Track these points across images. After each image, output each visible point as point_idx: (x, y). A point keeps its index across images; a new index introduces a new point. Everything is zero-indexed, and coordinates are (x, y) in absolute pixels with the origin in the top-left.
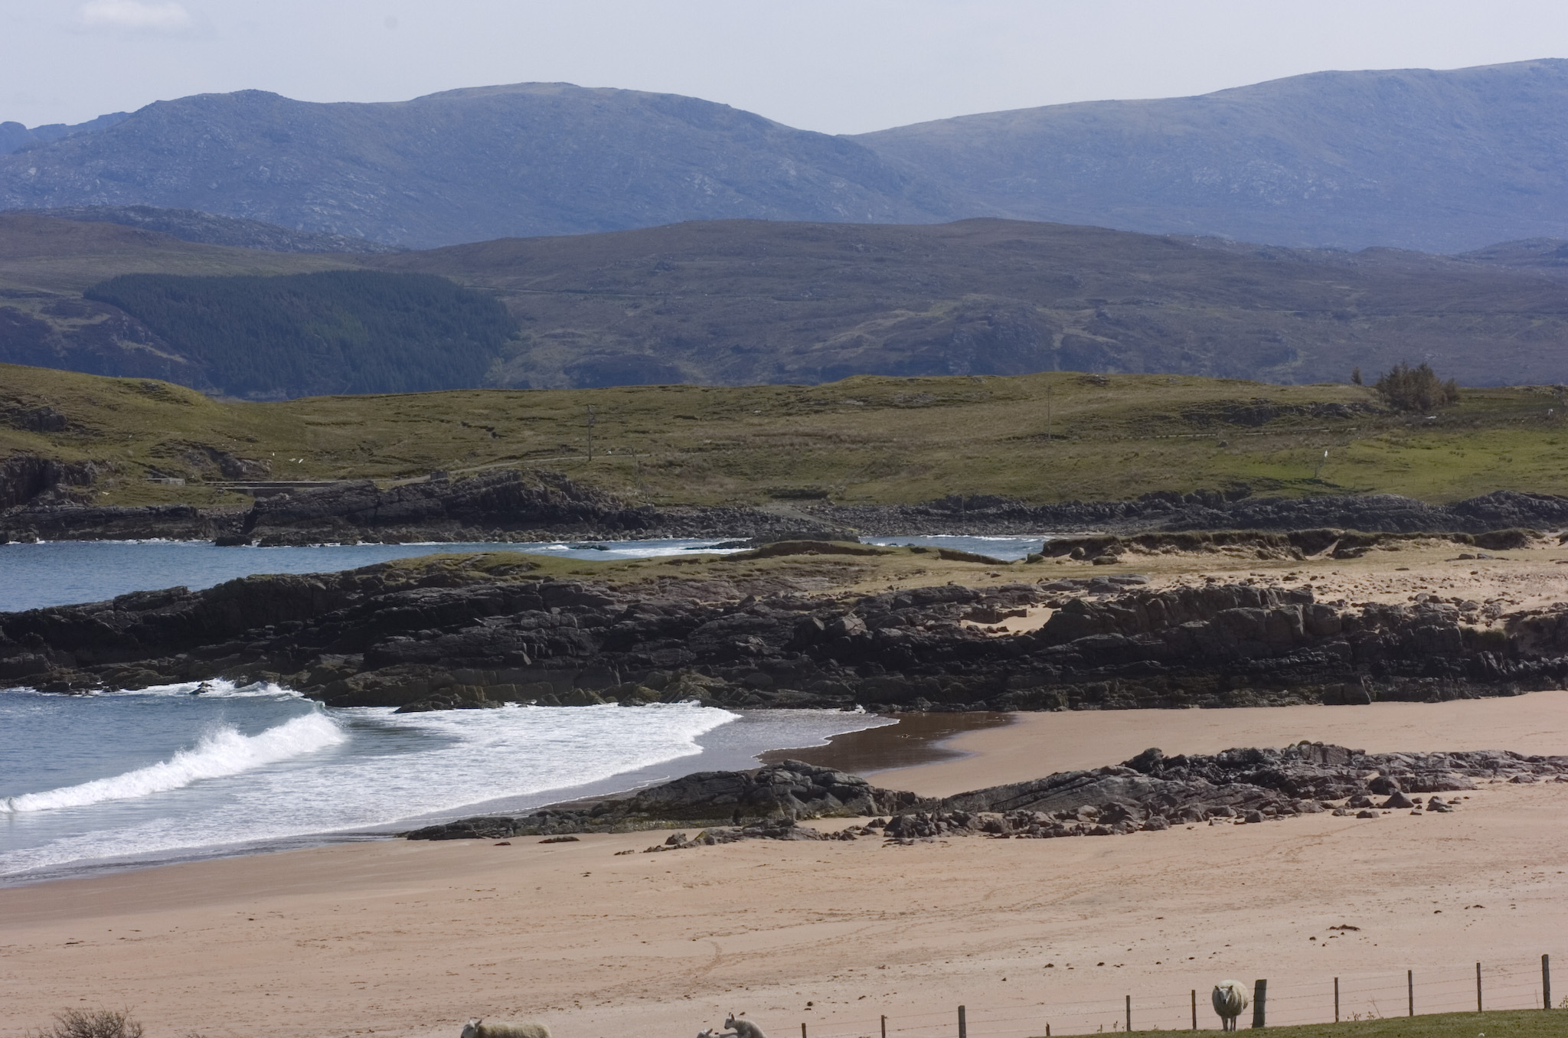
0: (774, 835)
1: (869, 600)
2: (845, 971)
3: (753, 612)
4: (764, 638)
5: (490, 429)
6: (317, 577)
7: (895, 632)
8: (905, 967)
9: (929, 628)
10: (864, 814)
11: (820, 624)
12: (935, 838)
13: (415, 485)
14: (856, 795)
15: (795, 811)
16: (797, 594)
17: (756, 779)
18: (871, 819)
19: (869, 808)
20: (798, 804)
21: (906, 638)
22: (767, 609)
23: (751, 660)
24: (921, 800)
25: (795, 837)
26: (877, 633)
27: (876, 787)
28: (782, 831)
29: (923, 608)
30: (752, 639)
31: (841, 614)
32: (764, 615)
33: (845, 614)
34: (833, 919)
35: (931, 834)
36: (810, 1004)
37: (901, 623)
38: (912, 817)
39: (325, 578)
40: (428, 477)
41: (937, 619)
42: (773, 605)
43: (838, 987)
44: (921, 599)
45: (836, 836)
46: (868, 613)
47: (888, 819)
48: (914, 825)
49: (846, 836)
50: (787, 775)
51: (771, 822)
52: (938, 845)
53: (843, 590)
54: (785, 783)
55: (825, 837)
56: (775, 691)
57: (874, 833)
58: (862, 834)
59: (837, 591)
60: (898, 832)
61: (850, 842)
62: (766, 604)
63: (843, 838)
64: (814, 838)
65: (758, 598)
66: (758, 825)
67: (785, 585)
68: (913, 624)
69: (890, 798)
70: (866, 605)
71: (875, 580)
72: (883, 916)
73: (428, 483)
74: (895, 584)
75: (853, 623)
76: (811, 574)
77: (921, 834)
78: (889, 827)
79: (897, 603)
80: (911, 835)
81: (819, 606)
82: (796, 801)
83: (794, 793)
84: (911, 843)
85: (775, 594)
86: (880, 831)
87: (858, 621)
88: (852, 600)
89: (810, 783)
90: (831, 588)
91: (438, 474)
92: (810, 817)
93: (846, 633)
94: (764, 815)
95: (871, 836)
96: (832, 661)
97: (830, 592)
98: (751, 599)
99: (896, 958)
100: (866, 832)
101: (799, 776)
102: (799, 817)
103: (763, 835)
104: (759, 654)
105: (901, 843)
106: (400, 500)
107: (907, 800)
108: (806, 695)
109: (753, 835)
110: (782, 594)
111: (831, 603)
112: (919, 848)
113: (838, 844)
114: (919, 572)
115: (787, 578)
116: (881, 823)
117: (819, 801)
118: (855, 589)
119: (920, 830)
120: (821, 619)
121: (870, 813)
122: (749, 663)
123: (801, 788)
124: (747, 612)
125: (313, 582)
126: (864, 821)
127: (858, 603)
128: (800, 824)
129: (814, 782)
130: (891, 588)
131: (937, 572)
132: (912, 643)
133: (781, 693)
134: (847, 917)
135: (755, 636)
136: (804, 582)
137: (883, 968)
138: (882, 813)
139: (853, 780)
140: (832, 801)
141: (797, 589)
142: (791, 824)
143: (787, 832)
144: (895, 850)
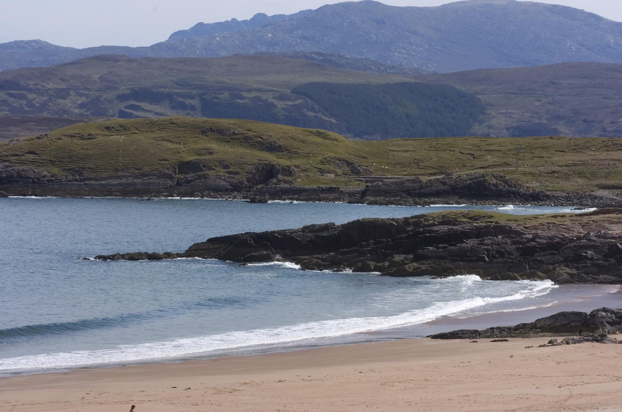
0: (597, 341)
3: (589, 240)
4: (594, 252)
5: (472, 155)
6: (393, 220)
11: (620, 246)
13: (438, 179)
15: (607, 330)
16: (610, 232)
17: (590, 315)
20: (608, 327)
22: (596, 239)
23: (588, 261)
25: (607, 342)
28: (601, 339)
30: (589, 252)
32: (594, 241)
39: (396, 220)
40: (444, 176)
42: (598, 237)
50: (604, 314)
51: (596, 335)
54: (603, 317)
55: (621, 342)
56: (599, 276)
62: (595, 236)
64: (615, 343)
65: (592, 234)
66: (590, 336)
67: (604, 228)
73: (444, 178)
76: (616, 223)
81: (620, 237)
82: (608, 325)
83: (606, 322)
85: (600, 232)
89: (614, 318)
91: (448, 174)
92: (614, 333)
94: (593, 332)
98: (589, 234)
101: (609, 314)
102: (609, 333)
103: (592, 341)
104: (592, 259)
106: (431, 186)
108: (613, 278)
109: (588, 340)
110: (603, 232)
115: (605, 224)
117: (618, 326)
120: (621, 244)
122: (587, 263)
123: (610, 320)
124: (587, 240)
125: (391, 222)
128: (609, 336)
129: (616, 317)
133: (602, 277)
135: (590, 250)
136: (613, 227)
141: (610, 230)
142: (605, 336)
143: (603, 340)
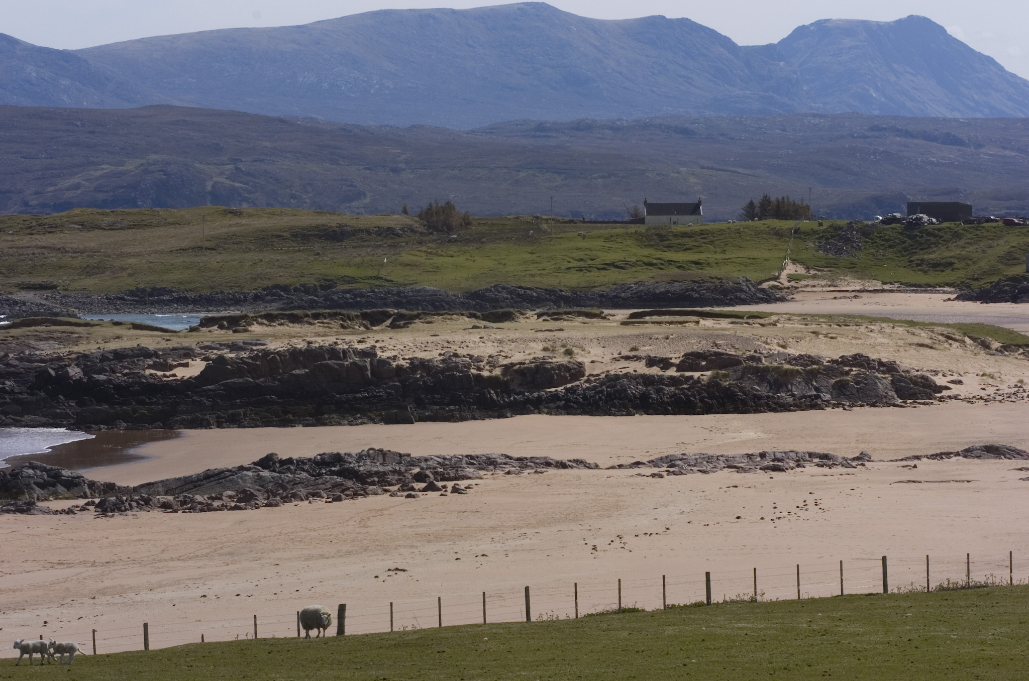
0: (22, 511)
1: (85, 356)
2: (68, 601)
3: (8, 365)
4: (15, 381)
7: (102, 377)
8: (108, 598)
9: (125, 375)
10: (81, 497)
11: (53, 373)
12: (129, 512)
14: (77, 485)
15: (36, 496)
16: (37, 352)
17: (10, 475)
18: (86, 501)
19: (85, 493)
20: (38, 491)
21: (109, 381)
22: (17, 363)
23: (7, 396)
24: (119, 488)
25: (36, 512)
26: (90, 378)
27: (90, 479)
28: (27, 509)
29: (121, 361)
30: (7, 382)
31: (66, 365)
32: (15, 366)
33: (69, 365)
34: (62, 566)
35: (126, 510)
36: (45, 622)
37: (106, 371)
38: (113, 499)
41: (130, 369)
42: (21, 359)
43: (65, 611)
44: (119, 355)
45: (63, 512)
46: (85, 365)
47: (97, 501)
48: (115, 504)
49: (70, 512)
50: (31, 472)
51: (20, 503)
52: (131, 517)
53: (68, 350)
54: (29, 477)
55: (56, 512)
56: (22, 416)
57: (88, 510)
58: (81, 510)
59: (64, 350)
60: (104, 509)
61: (72, 515)
62: (16, 359)
63: (68, 513)
64: (48, 513)
65: (11, 355)
66: (12, 505)
67: (29, 347)
68: (114, 372)
69: (99, 487)
70: (83, 360)
71: (89, 343)
72: (94, 564)
74: (102, 346)
75: (75, 372)
76: (47, 339)
77: (120, 510)
78: (98, 506)
79: (104, 358)
80: (112, 511)
81: (51, 360)
82: (37, 488)
83: (35, 483)
84: (113, 516)
85: (22, 352)
86: (92, 508)
87: (78, 370)
88: (74, 356)
89: (46, 477)
90: (60, 348)
92: (46, 499)
93: (70, 378)
94: (15, 499)
95: (86, 512)
96: (60, 396)
97: (59, 351)
98: (6, 355)
99: (103, 592)
100: (83, 509)
101: (38, 472)
102: (38, 499)
103: (14, 512)
104: (12, 392)
105: (106, 516)
107: (110, 488)
108: (44, 420)
109: (8, 511)
110: (27, 352)
111: (60, 359)
112: (118, 519)
113: (64, 517)
114: (118, 337)
115: (31, 342)
116: (93, 503)
117: (51, 488)
118: (76, 349)
119: (118, 508)
120: (53, 369)
121: (85, 497)
122: (5, 398)
123: (40, 481)
124: (4, 365)
126: (81, 502)
127: (78, 358)
128: (40, 504)
129: (48, 476)
130: (99, 348)
131: (130, 338)
132: (113, 384)
133: (27, 418)
134: (70, 565)
135: (9, 379)
136: (42, 344)
137: (94, 598)
138: (93, 496)
139: (75, 475)
140: (60, 488)
141: (38, 349)
142: (34, 503)
143: (30, 509)
144: (103, 522)
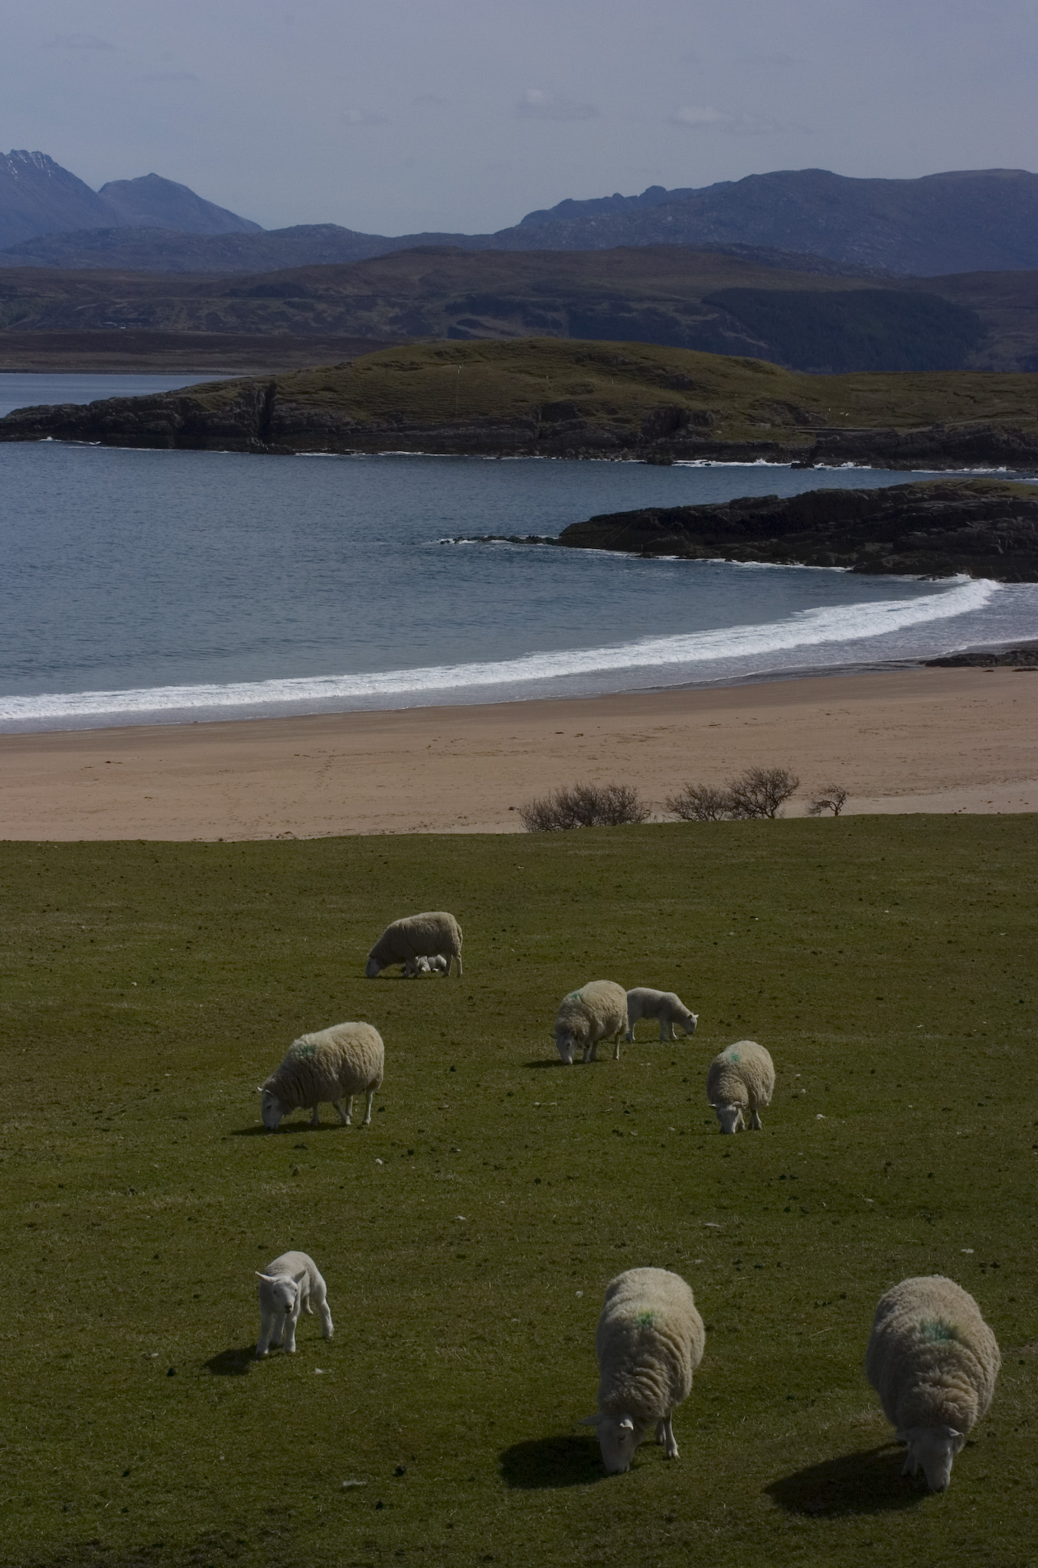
5: (972, 398)
6: (863, 491)
13: (922, 432)
39: (869, 493)
40: (931, 428)
73: (931, 432)
91: (938, 426)
106: (912, 442)
125: (860, 494)
